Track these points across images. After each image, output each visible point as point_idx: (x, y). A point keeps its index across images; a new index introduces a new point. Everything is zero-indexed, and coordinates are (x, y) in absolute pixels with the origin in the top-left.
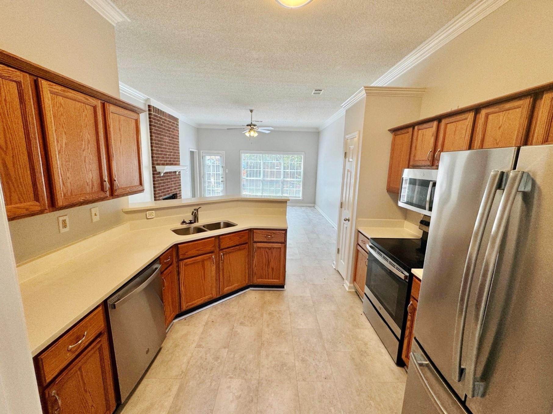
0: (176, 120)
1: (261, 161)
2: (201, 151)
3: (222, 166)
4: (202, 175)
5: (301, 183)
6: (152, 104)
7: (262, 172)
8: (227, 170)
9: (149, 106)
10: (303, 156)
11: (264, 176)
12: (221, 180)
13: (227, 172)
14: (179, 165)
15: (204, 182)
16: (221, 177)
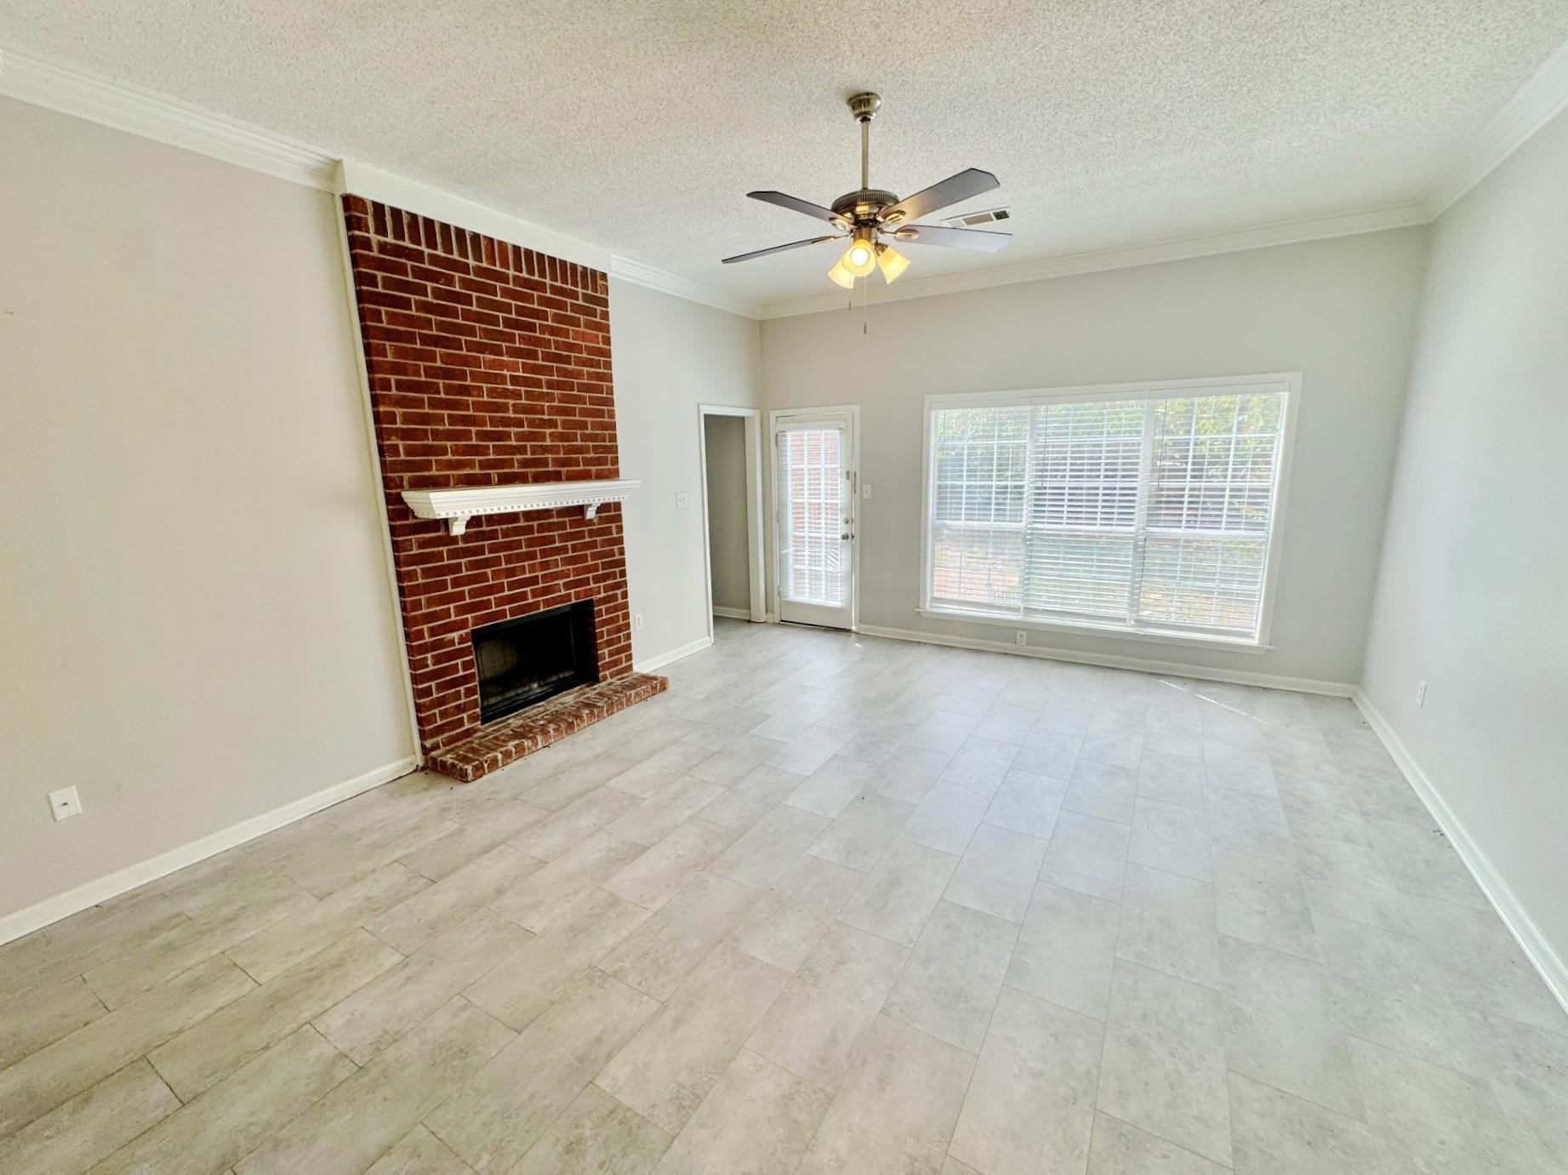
0: (594, 279)
1: (1027, 441)
2: (773, 414)
3: (848, 473)
4: (775, 510)
5: (1265, 559)
6: (369, 194)
7: (1028, 493)
8: (868, 487)
9: (350, 202)
10: (1285, 397)
11: (1037, 514)
12: (844, 532)
13: (867, 495)
14: (613, 474)
15: (783, 538)
16: (840, 518)
